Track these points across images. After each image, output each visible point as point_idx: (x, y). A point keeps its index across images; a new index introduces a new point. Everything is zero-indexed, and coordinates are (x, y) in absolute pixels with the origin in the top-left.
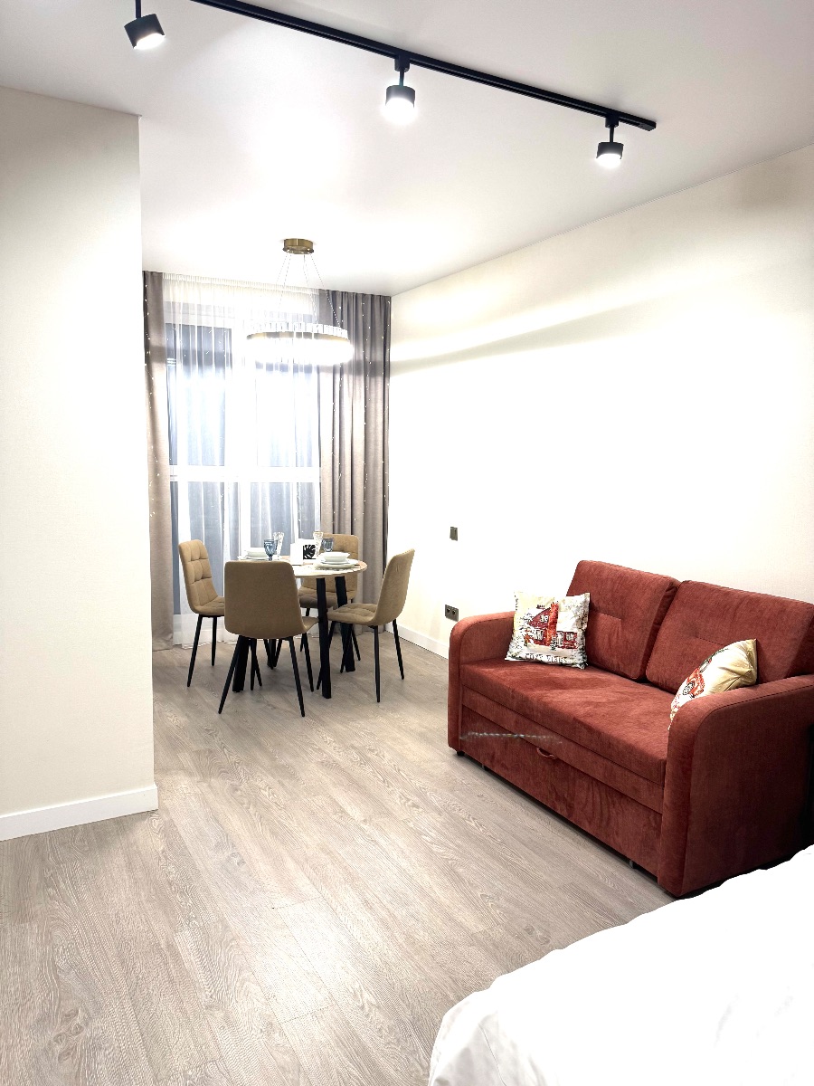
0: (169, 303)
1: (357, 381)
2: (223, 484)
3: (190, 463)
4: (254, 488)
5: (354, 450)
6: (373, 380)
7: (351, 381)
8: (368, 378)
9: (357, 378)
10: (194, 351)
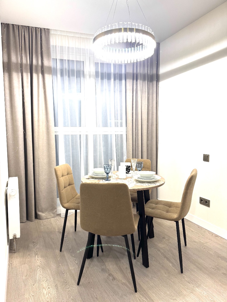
0: (53, 46)
1: (144, 84)
2: (80, 135)
3: (65, 126)
4: (95, 137)
5: (142, 118)
6: (151, 83)
7: (141, 83)
8: (149, 83)
9: (144, 82)
10: (66, 69)
